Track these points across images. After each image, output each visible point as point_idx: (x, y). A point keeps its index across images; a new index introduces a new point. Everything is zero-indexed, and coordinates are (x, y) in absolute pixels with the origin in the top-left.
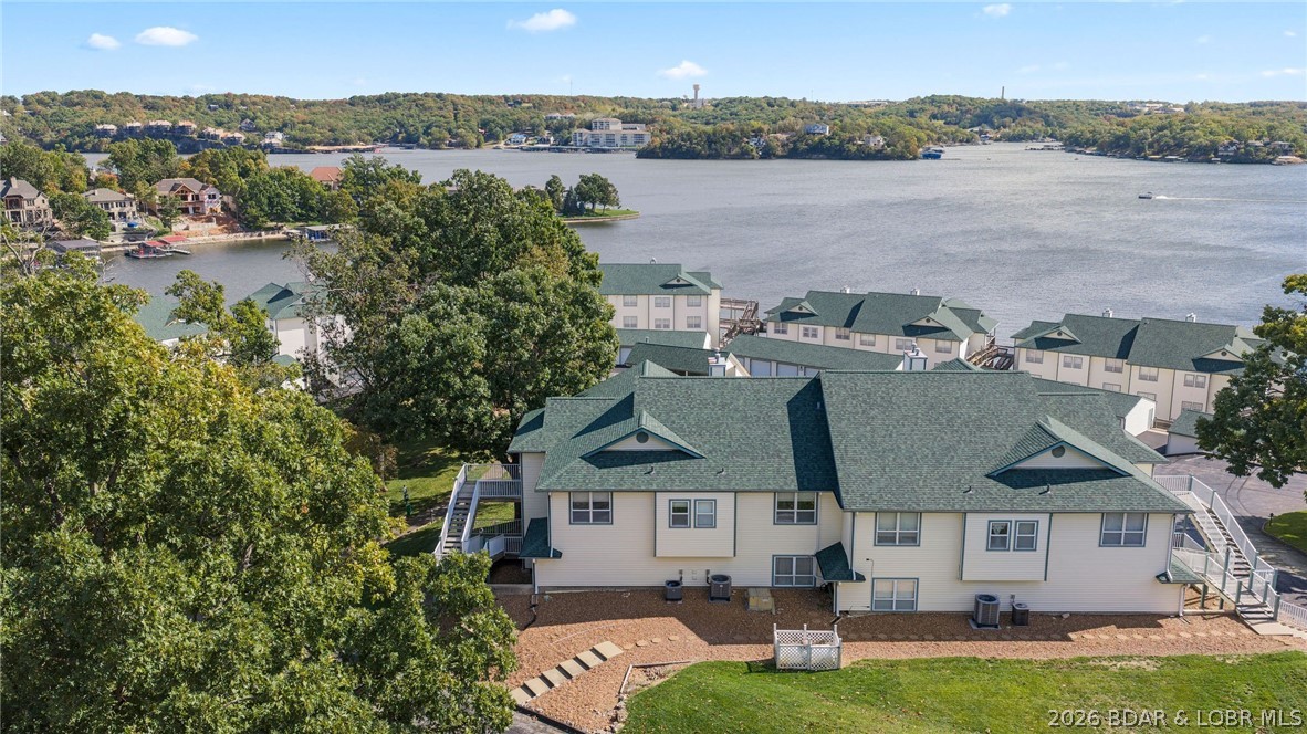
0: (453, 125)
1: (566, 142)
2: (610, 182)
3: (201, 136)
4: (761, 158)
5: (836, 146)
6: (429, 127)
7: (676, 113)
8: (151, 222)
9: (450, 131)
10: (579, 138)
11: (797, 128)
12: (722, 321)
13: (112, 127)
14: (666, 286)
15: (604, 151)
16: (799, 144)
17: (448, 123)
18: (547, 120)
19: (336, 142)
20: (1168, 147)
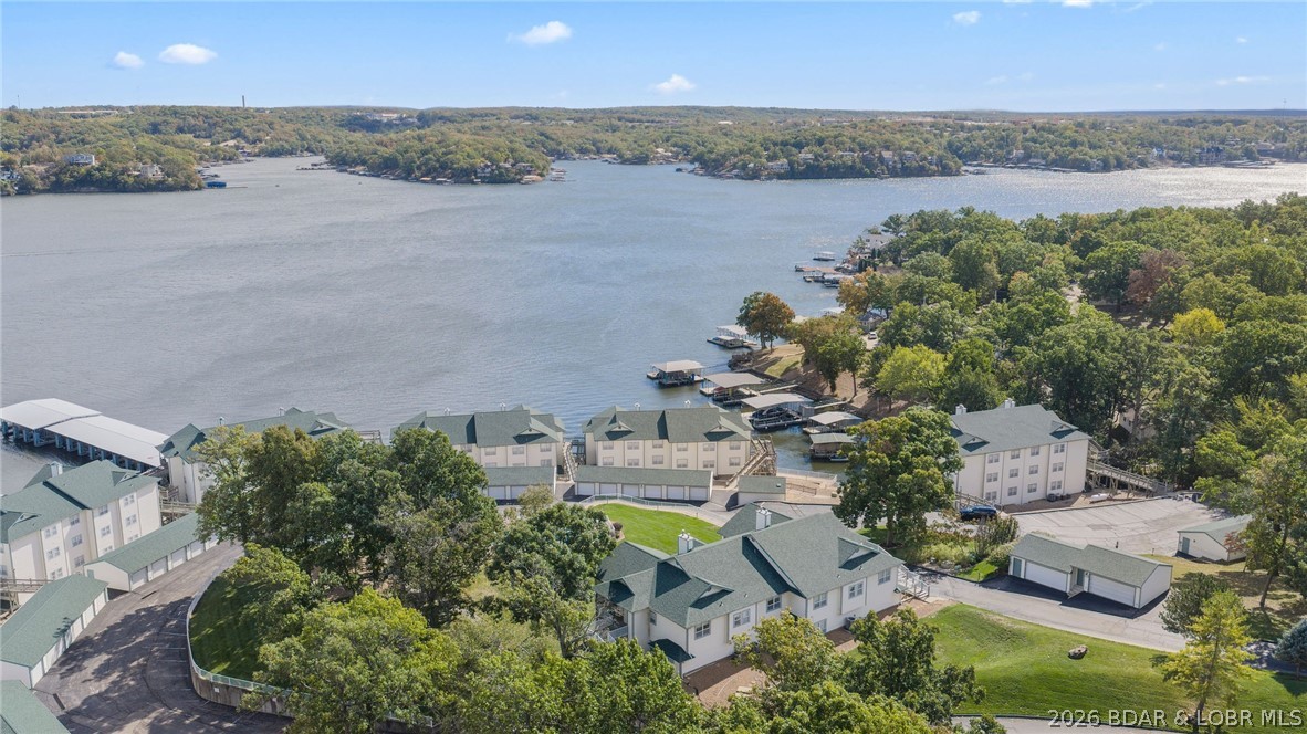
4: (19, 194)
5: (109, 178)
11: (56, 158)
16: (62, 177)
20: (435, 169)
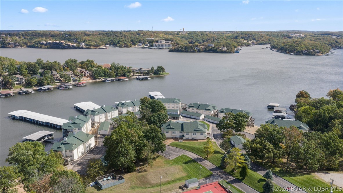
0: (125, 41)
1: (152, 46)
2: (164, 68)
3: (66, 45)
4: (198, 52)
5: (215, 49)
6: (119, 41)
7: (178, 35)
8: (77, 78)
9: (124, 43)
10: (155, 45)
11: (206, 45)
12: (181, 106)
13: (45, 42)
14: (174, 102)
15: (161, 49)
16: (206, 49)
17: (123, 41)
18: (147, 40)
19: (97, 46)
20: (292, 51)
